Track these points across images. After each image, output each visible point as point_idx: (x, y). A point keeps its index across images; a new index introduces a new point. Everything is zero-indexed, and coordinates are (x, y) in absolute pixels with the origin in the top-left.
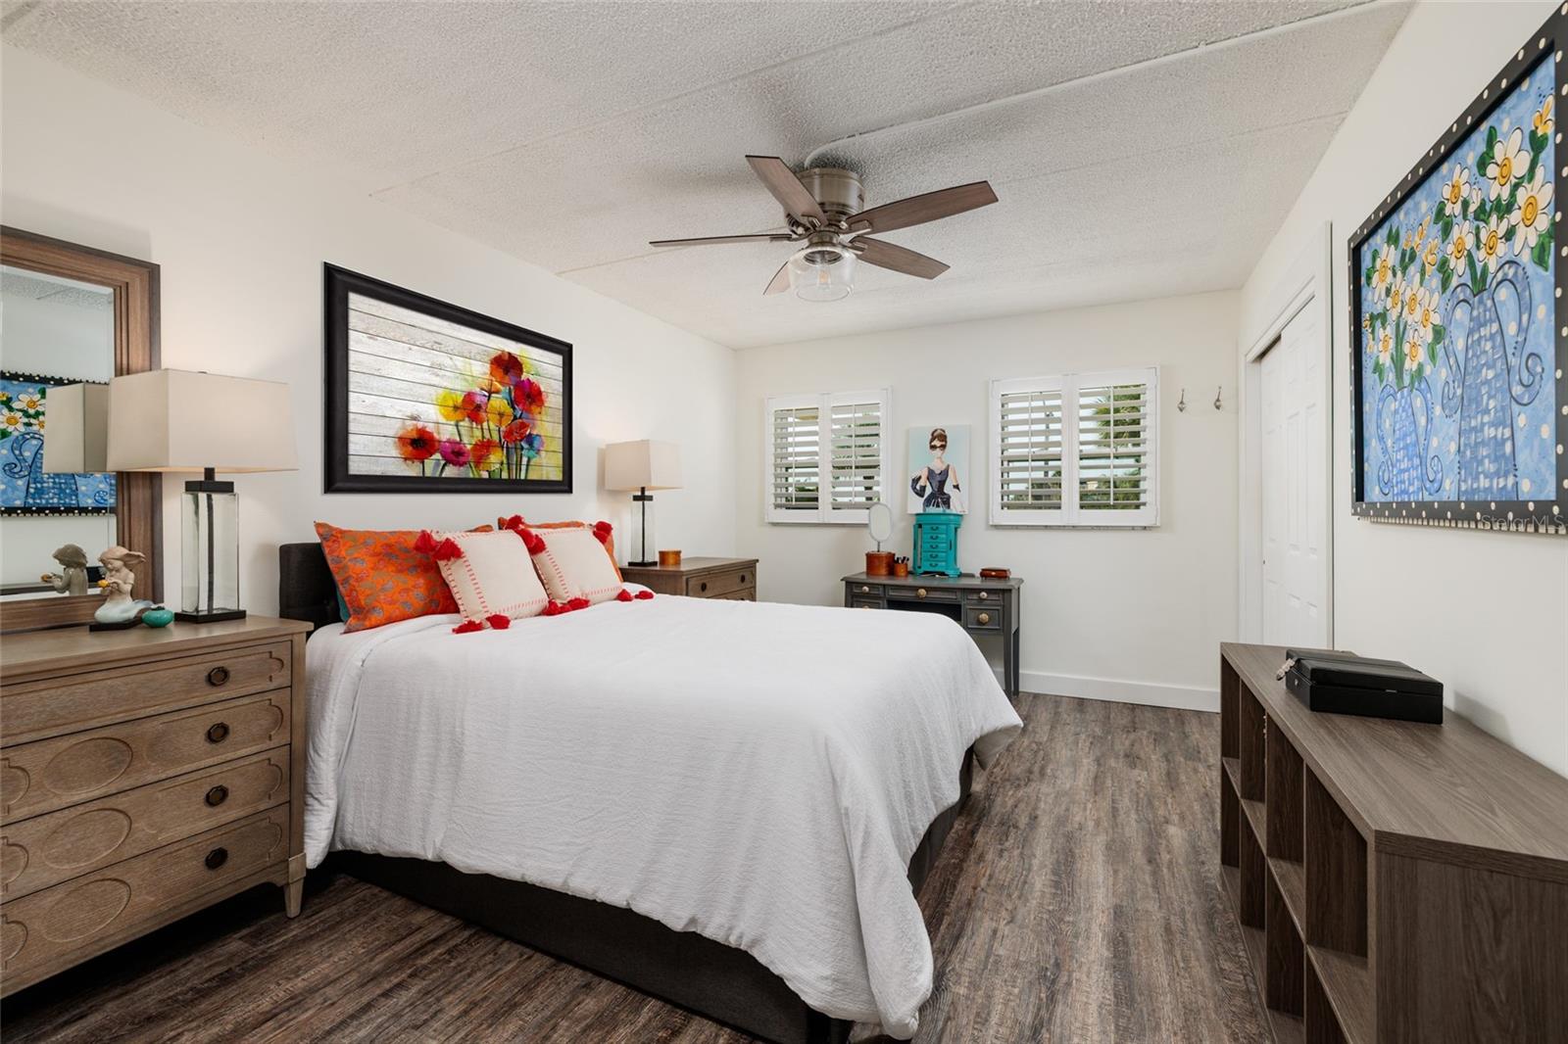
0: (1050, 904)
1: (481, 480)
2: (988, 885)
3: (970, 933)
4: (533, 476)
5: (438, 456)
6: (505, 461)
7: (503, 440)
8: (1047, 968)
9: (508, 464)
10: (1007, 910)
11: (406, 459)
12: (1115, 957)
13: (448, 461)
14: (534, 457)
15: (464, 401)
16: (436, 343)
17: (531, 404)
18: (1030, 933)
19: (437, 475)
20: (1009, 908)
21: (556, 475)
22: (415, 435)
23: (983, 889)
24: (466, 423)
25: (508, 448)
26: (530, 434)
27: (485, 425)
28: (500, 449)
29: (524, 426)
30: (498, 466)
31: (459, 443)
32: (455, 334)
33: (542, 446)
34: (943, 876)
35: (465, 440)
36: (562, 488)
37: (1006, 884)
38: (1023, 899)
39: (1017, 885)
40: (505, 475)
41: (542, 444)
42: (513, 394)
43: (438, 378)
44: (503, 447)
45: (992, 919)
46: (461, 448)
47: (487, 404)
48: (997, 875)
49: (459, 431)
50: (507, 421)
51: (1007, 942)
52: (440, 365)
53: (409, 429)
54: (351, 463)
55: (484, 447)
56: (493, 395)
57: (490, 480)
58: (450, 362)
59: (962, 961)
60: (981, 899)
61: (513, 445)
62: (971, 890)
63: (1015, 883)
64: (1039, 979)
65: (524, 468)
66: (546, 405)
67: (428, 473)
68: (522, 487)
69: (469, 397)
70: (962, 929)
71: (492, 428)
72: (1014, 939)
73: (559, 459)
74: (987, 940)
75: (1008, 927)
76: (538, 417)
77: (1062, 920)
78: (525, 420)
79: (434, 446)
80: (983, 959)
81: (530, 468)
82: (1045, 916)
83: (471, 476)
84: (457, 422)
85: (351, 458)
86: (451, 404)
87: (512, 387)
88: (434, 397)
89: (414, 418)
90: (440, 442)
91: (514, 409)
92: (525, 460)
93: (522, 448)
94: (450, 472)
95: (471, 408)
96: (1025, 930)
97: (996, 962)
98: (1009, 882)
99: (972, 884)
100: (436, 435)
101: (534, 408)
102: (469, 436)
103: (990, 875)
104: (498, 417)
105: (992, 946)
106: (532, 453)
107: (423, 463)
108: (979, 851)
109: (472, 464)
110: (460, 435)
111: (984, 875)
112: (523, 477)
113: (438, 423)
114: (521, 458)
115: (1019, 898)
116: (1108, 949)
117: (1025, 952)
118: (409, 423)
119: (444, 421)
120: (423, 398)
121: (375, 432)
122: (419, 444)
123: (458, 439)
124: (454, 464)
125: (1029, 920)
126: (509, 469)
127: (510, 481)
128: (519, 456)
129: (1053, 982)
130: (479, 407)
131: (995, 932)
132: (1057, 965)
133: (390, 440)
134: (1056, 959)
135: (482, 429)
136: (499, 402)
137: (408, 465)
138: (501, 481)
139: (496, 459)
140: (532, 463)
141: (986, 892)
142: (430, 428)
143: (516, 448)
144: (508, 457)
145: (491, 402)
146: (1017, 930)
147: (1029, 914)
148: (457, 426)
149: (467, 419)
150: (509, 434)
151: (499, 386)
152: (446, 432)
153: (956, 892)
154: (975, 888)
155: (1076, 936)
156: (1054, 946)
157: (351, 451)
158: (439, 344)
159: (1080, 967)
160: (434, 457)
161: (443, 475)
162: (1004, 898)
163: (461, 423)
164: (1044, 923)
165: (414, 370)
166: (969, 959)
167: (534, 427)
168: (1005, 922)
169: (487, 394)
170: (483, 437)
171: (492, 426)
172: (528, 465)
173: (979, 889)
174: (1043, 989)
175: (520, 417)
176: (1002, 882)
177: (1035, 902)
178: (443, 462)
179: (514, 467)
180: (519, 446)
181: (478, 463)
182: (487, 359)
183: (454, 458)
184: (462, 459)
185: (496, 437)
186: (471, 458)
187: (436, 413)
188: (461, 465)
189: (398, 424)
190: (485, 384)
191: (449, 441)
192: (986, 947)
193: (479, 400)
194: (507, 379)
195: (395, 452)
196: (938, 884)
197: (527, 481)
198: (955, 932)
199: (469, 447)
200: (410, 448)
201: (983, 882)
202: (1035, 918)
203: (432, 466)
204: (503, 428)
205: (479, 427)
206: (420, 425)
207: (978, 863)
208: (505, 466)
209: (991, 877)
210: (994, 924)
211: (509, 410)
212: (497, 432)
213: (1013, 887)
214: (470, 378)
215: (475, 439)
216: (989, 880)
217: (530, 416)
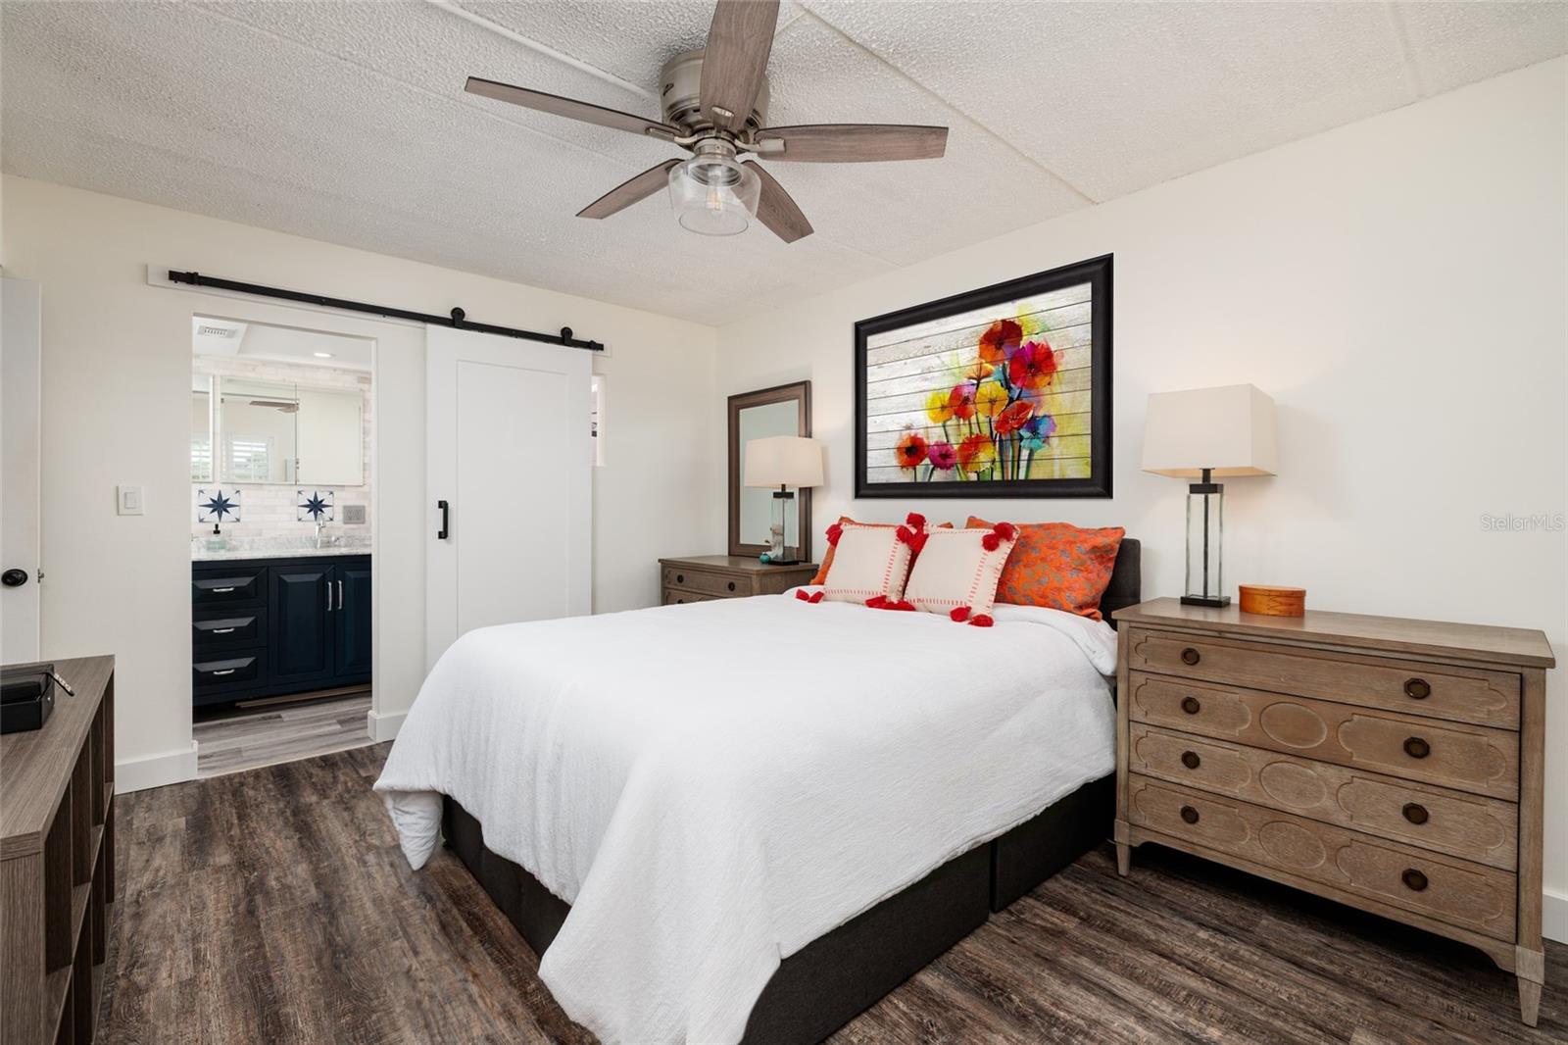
0: (379, 1020)
1: (969, 484)
2: (465, 990)
3: (437, 937)
4: (1039, 473)
5: (927, 461)
6: (997, 458)
7: (995, 432)
8: (346, 958)
9: (1002, 461)
10: (422, 980)
11: (902, 467)
12: (277, 1013)
13: (937, 465)
14: (1040, 447)
15: (951, 398)
16: (926, 347)
17: (1034, 375)
18: (381, 975)
19: (927, 480)
20: (421, 984)
21: (1081, 470)
22: (909, 444)
23: (466, 981)
24: (953, 422)
25: (1001, 441)
26: (1033, 417)
27: (973, 419)
28: (991, 445)
29: (1024, 408)
30: (988, 465)
31: (946, 445)
32: (944, 329)
33: (1053, 430)
34: (520, 961)
35: (952, 440)
36: (1091, 489)
37: (448, 1007)
38: (414, 1004)
39: (434, 1016)
40: (997, 476)
41: (1053, 426)
42: (1008, 371)
43: (927, 383)
44: (994, 441)
45: (429, 961)
46: (948, 450)
47: (975, 394)
48: (468, 1007)
49: (946, 432)
50: (999, 408)
51: (397, 953)
52: (929, 368)
53: (905, 438)
54: (869, 475)
55: (973, 444)
56: (983, 381)
57: (979, 483)
58: (938, 361)
59: (423, 917)
60: (457, 970)
61: (1008, 436)
62: (478, 971)
63: (439, 1017)
64: (349, 947)
65: (1023, 464)
66: (1059, 368)
67: (919, 480)
68: (1022, 491)
69: (957, 391)
70: (447, 934)
71: (982, 420)
72: (392, 959)
73: (1084, 446)
74: (417, 942)
75: (407, 966)
76: (1046, 390)
77: (353, 1013)
78: (1025, 400)
79: (923, 452)
80: (408, 929)
81: (1033, 463)
82: (376, 1002)
83: (958, 479)
84: (945, 422)
85: (869, 470)
86: (939, 404)
87: (1006, 363)
88: (924, 403)
89: (909, 428)
90: (929, 446)
91: (1009, 388)
92: (1025, 454)
93: (1021, 438)
94: (939, 476)
95: (959, 404)
96: (388, 974)
97: (395, 934)
98: (445, 1011)
99: (483, 976)
100: (926, 441)
101: (1041, 380)
102: (956, 434)
103: (475, 1002)
104: (989, 405)
105: (408, 942)
106: (1036, 442)
107: (915, 469)
108: (521, 1022)
109: (959, 466)
110: (947, 436)
111: (481, 996)
112: (1022, 476)
113: (927, 428)
114: (1020, 451)
115: (419, 1003)
116: (287, 1015)
117: (374, 958)
118: (905, 433)
119: (933, 425)
120: (915, 406)
121: (882, 446)
122: (912, 451)
123: (945, 441)
124: (942, 468)
125: (390, 987)
126: (1002, 467)
127: (1003, 483)
128: (1017, 450)
129: (334, 953)
130: (967, 399)
131: (416, 953)
132: (337, 967)
133: (892, 451)
134: (341, 971)
135: (970, 424)
136: (991, 387)
137: (904, 473)
138: (993, 483)
139: (986, 456)
140: (1036, 456)
141: (460, 981)
142: (921, 434)
143: (1012, 440)
144: (1001, 453)
145: (979, 389)
146: (397, 969)
147: (394, 992)
148: (944, 426)
149: (954, 417)
150: (1002, 424)
151: (989, 366)
152: (934, 436)
153: (488, 959)
154: (475, 976)
155: (329, 1006)
156: (349, 980)
157: (869, 465)
158: (928, 347)
159: (313, 979)
160: (923, 463)
161: (932, 480)
162: (435, 989)
163: (948, 423)
164: (372, 995)
165: (909, 381)
166: (418, 921)
167: (1040, 404)
168: (414, 967)
169: (975, 382)
170: (971, 433)
171: (982, 418)
172: (1030, 460)
173: (470, 978)
174: (341, 943)
175: (1018, 398)
176: (454, 1003)
177: (398, 1010)
178: (931, 467)
179: (1010, 464)
180: (1016, 437)
181: (965, 464)
182: (976, 340)
183: (941, 461)
184: (949, 461)
185: (986, 431)
186: (958, 460)
187: (925, 419)
188: (948, 468)
189: (896, 436)
190: (973, 371)
191: (937, 445)
192: (413, 939)
193: (966, 392)
194: (1000, 354)
195: (895, 462)
196: (514, 952)
197: (1028, 482)
198: (452, 930)
199: (956, 447)
200: (906, 456)
201: (474, 989)
202: (385, 992)
203: (922, 472)
204: (995, 418)
205: (967, 422)
206: (913, 433)
207: (504, 1006)
208: (998, 464)
209: (473, 1002)
210: (422, 958)
211: (1004, 393)
212: (987, 425)
213: (436, 1008)
214: (957, 371)
215: (963, 437)
216: (470, 997)
217: (1034, 392)
